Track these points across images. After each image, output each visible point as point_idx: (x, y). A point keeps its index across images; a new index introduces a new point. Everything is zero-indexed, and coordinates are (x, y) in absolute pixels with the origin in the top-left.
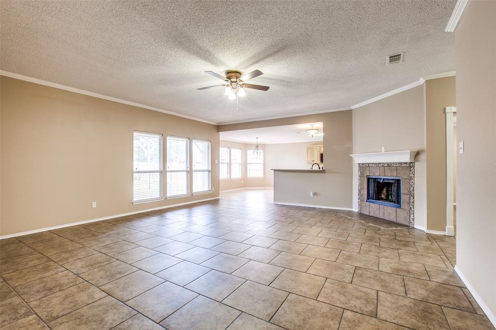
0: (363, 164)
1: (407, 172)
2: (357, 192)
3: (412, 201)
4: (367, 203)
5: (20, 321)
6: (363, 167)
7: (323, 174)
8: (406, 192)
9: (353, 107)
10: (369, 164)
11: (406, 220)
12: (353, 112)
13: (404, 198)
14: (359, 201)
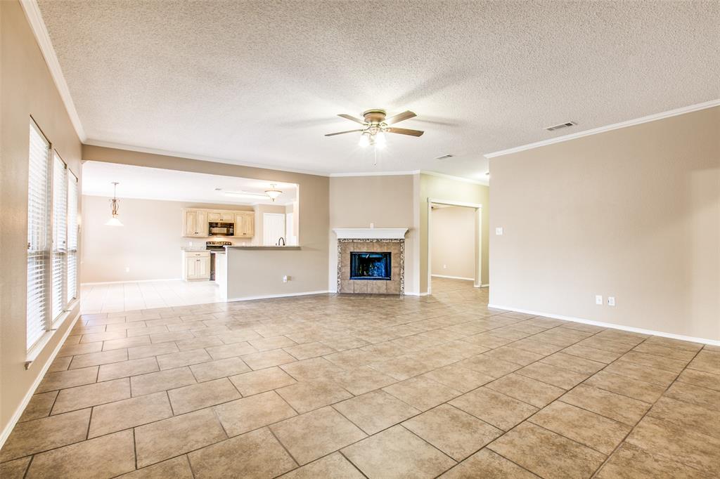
0: (345, 239)
1: (397, 247)
2: (336, 270)
3: (402, 272)
4: (352, 281)
5: (645, 447)
6: (343, 243)
7: (298, 252)
8: (396, 265)
9: (331, 175)
10: (353, 240)
11: (396, 290)
12: (330, 180)
13: (394, 270)
14: (339, 280)
